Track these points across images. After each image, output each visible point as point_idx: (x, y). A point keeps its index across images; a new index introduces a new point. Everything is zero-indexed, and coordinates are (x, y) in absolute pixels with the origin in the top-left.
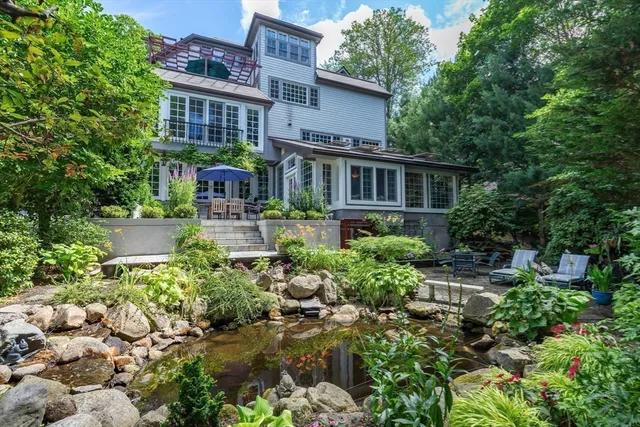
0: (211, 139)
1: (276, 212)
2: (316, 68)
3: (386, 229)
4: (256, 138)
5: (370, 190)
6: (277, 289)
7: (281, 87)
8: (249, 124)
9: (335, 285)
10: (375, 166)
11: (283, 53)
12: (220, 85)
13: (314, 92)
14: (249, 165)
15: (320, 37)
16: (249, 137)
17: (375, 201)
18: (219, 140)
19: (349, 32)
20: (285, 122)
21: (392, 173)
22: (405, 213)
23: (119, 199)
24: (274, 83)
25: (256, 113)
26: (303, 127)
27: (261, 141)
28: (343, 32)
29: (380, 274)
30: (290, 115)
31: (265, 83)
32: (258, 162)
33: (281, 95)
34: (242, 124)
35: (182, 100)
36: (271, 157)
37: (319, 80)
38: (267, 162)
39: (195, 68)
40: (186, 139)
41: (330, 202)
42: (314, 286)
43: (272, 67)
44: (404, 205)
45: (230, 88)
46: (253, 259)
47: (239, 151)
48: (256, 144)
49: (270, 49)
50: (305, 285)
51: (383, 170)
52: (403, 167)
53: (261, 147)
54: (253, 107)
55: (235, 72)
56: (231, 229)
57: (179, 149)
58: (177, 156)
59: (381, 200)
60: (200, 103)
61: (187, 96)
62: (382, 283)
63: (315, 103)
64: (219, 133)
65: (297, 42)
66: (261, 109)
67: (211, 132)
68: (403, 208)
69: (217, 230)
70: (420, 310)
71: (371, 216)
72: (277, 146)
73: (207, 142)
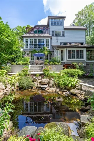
0: (38, 47)
1: (46, 63)
2: (64, 26)
3: (78, 67)
4: (48, 46)
5: (74, 56)
6: (38, 82)
7: (55, 33)
8: (47, 43)
9: (53, 82)
10: (76, 49)
11: (55, 24)
12: (40, 35)
13: (63, 32)
14: (46, 52)
15: (65, 17)
16: (47, 46)
17: (76, 59)
18: (40, 47)
19: (77, 14)
20: (56, 41)
21: (82, 51)
22: (86, 62)
23: (15, 61)
24: (53, 32)
25: (48, 40)
26: (61, 42)
27: (49, 47)
28: (75, 15)
29: (64, 80)
30: (57, 40)
31: (51, 33)
32: (49, 51)
33: (55, 35)
34: (45, 43)
35: (32, 40)
36: (52, 50)
37: (65, 29)
38: (51, 51)
39: (36, 32)
40: (33, 48)
41: (62, 60)
42: (47, 82)
43: (52, 28)
44: (86, 60)
45: (42, 35)
46: (36, 74)
47: (44, 49)
48: (48, 47)
49: (52, 24)
50: (44, 81)
51: (79, 50)
52: (86, 49)
53: (49, 48)
54: (47, 39)
55: (44, 31)
56: (37, 67)
57: (32, 50)
58: (32, 52)
59: (78, 59)
60: (36, 40)
61: (33, 38)
62: (64, 83)
63: (64, 35)
64: (36, 46)
65: (59, 20)
66: (49, 39)
67: (38, 46)
68: (86, 61)
69: (34, 67)
70: (73, 92)
71: (74, 63)
72: (53, 47)
73: (37, 48)
